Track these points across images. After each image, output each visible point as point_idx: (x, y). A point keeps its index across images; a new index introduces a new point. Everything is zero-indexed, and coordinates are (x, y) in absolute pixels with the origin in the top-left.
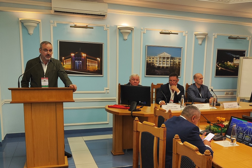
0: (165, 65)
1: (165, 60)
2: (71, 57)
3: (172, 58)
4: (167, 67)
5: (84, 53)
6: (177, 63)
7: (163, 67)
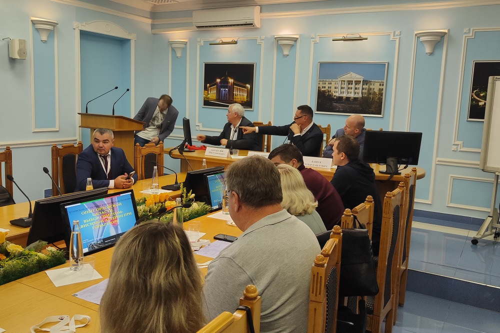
0: (352, 95)
1: (353, 86)
2: (216, 84)
3: (365, 82)
4: (355, 99)
5: (231, 78)
6: (376, 90)
7: (348, 99)
